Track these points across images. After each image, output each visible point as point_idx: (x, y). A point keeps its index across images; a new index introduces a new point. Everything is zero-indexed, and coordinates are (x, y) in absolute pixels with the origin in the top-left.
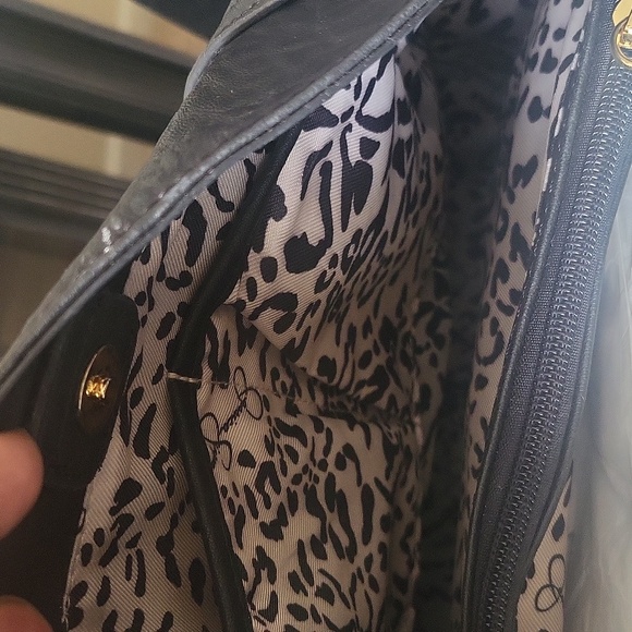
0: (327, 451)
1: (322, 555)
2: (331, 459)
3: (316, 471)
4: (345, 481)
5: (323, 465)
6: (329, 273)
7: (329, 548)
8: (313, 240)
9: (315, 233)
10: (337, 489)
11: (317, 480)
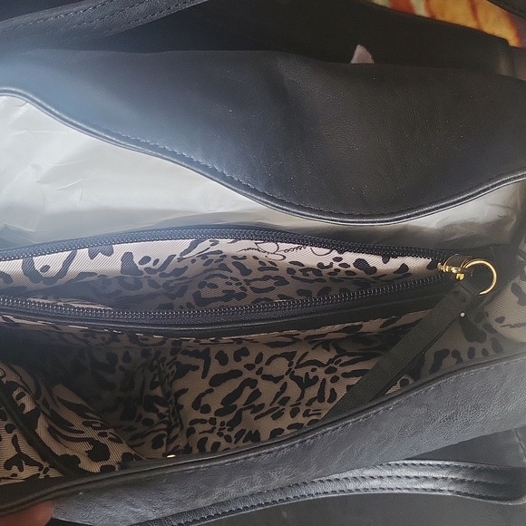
0: (203, 421)
1: (262, 406)
2: (207, 417)
3: (218, 426)
4: (215, 402)
5: (213, 421)
6: (111, 436)
7: (256, 403)
8: (90, 448)
9: (87, 447)
10: (222, 407)
11: (222, 423)
